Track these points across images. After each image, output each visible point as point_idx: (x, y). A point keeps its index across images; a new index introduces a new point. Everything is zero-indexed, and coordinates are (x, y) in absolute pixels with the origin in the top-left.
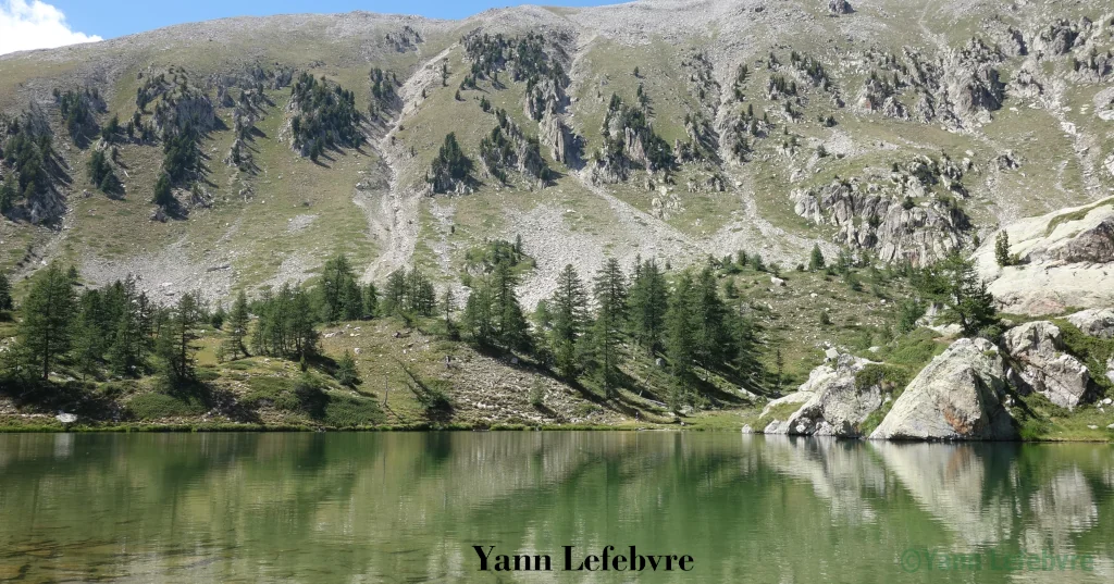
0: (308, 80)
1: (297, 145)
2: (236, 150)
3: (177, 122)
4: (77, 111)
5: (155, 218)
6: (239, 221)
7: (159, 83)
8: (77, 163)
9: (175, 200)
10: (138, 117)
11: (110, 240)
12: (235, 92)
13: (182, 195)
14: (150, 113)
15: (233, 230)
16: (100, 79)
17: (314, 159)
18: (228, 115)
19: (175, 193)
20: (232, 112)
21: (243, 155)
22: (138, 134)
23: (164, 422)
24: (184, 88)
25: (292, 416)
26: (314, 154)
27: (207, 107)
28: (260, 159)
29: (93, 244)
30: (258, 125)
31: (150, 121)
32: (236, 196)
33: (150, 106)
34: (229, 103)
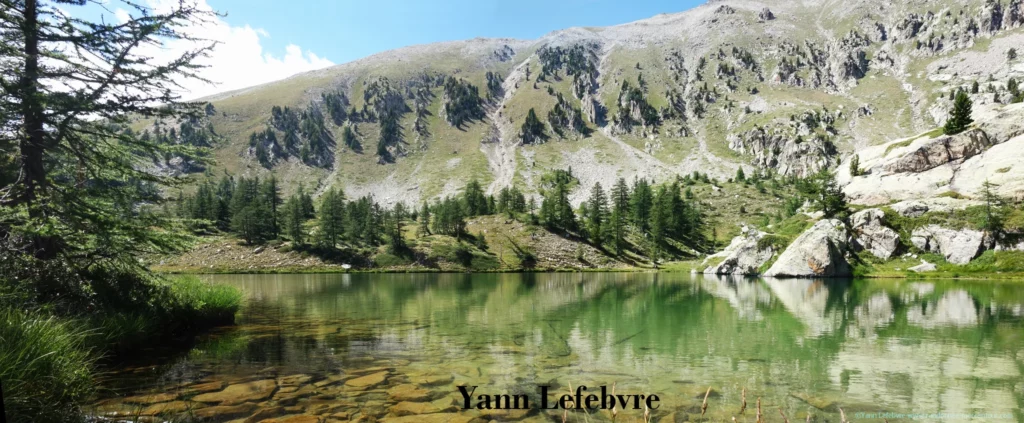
0: (452, 81)
1: (449, 119)
2: (417, 124)
3: (386, 109)
4: (334, 105)
5: (379, 163)
6: (421, 163)
7: (374, 87)
8: (337, 134)
9: (388, 152)
10: (365, 107)
11: (358, 175)
12: (414, 90)
13: (392, 150)
14: (371, 104)
15: (419, 168)
16: (344, 86)
17: (458, 127)
18: (412, 103)
19: (388, 149)
20: (413, 102)
21: (421, 126)
22: (366, 117)
23: (393, 268)
24: (388, 89)
25: (454, 265)
26: (458, 124)
27: (400, 99)
28: (430, 128)
29: (350, 177)
30: (428, 109)
31: (372, 108)
32: (418, 149)
33: (371, 100)
34: (412, 97)
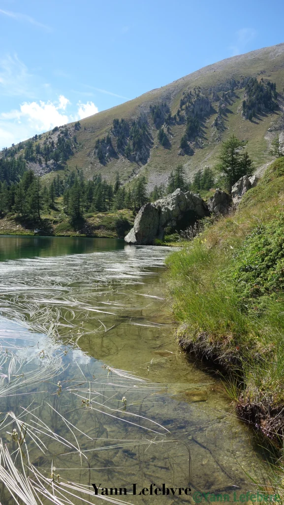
0: (254, 81)
1: (244, 115)
2: (216, 120)
3: (193, 112)
4: (157, 114)
5: (180, 154)
6: (212, 152)
7: (189, 96)
8: (155, 134)
9: (188, 146)
10: (179, 112)
11: (161, 165)
12: (220, 94)
13: (191, 145)
14: (184, 110)
15: (210, 156)
16: (168, 98)
17: (250, 119)
18: (216, 105)
19: (189, 143)
20: (218, 104)
21: (219, 122)
22: (178, 119)
24: (198, 96)
27: (207, 103)
28: (227, 125)
29: (156, 167)
30: (229, 108)
31: (183, 113)
32: (214, 141)
33: (184, 107)
34: (218, 99)
